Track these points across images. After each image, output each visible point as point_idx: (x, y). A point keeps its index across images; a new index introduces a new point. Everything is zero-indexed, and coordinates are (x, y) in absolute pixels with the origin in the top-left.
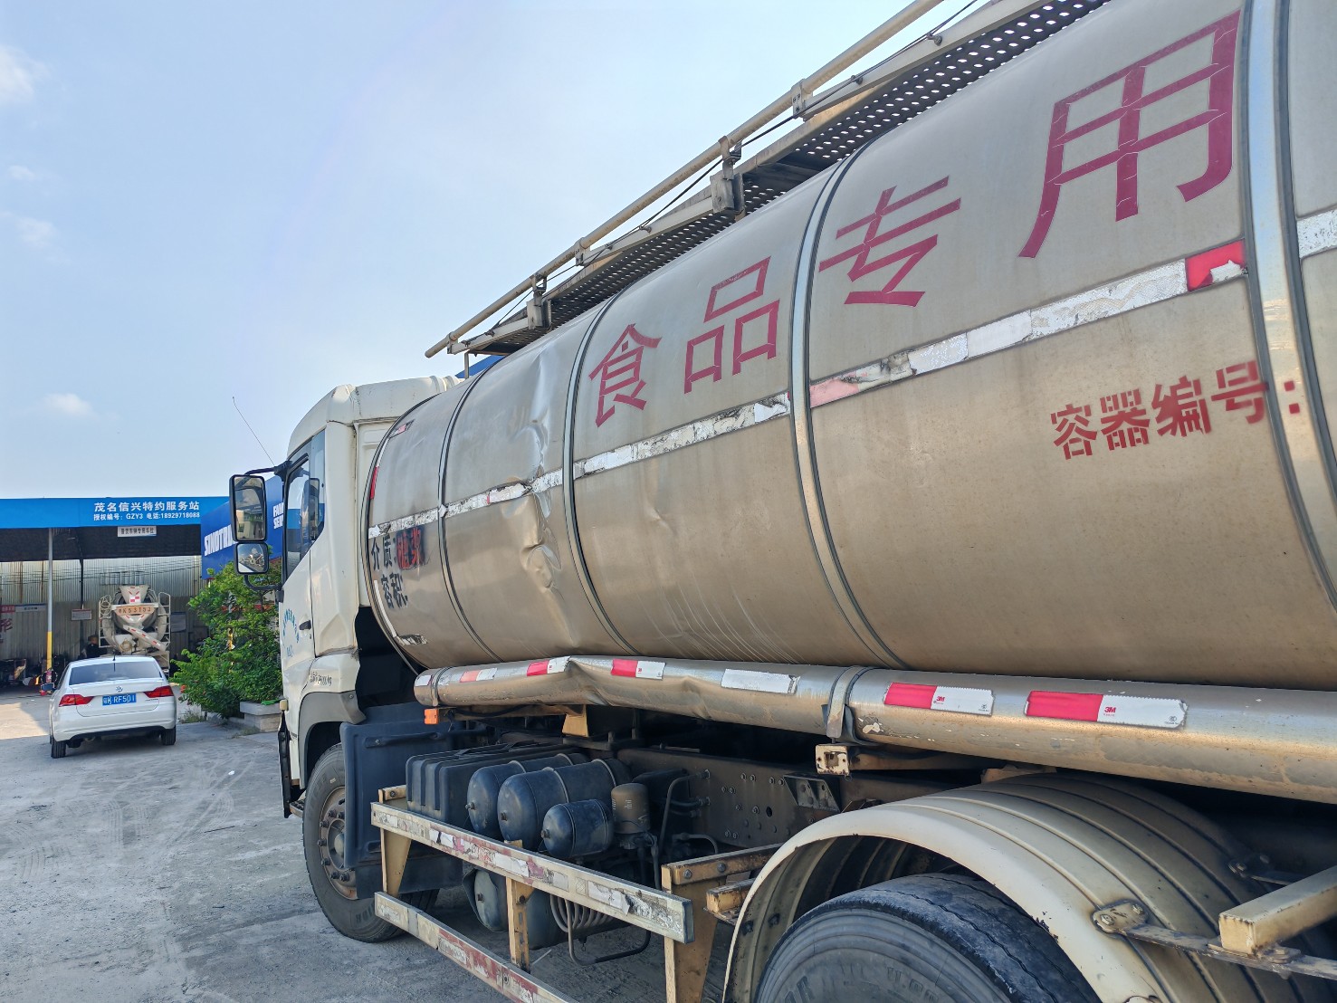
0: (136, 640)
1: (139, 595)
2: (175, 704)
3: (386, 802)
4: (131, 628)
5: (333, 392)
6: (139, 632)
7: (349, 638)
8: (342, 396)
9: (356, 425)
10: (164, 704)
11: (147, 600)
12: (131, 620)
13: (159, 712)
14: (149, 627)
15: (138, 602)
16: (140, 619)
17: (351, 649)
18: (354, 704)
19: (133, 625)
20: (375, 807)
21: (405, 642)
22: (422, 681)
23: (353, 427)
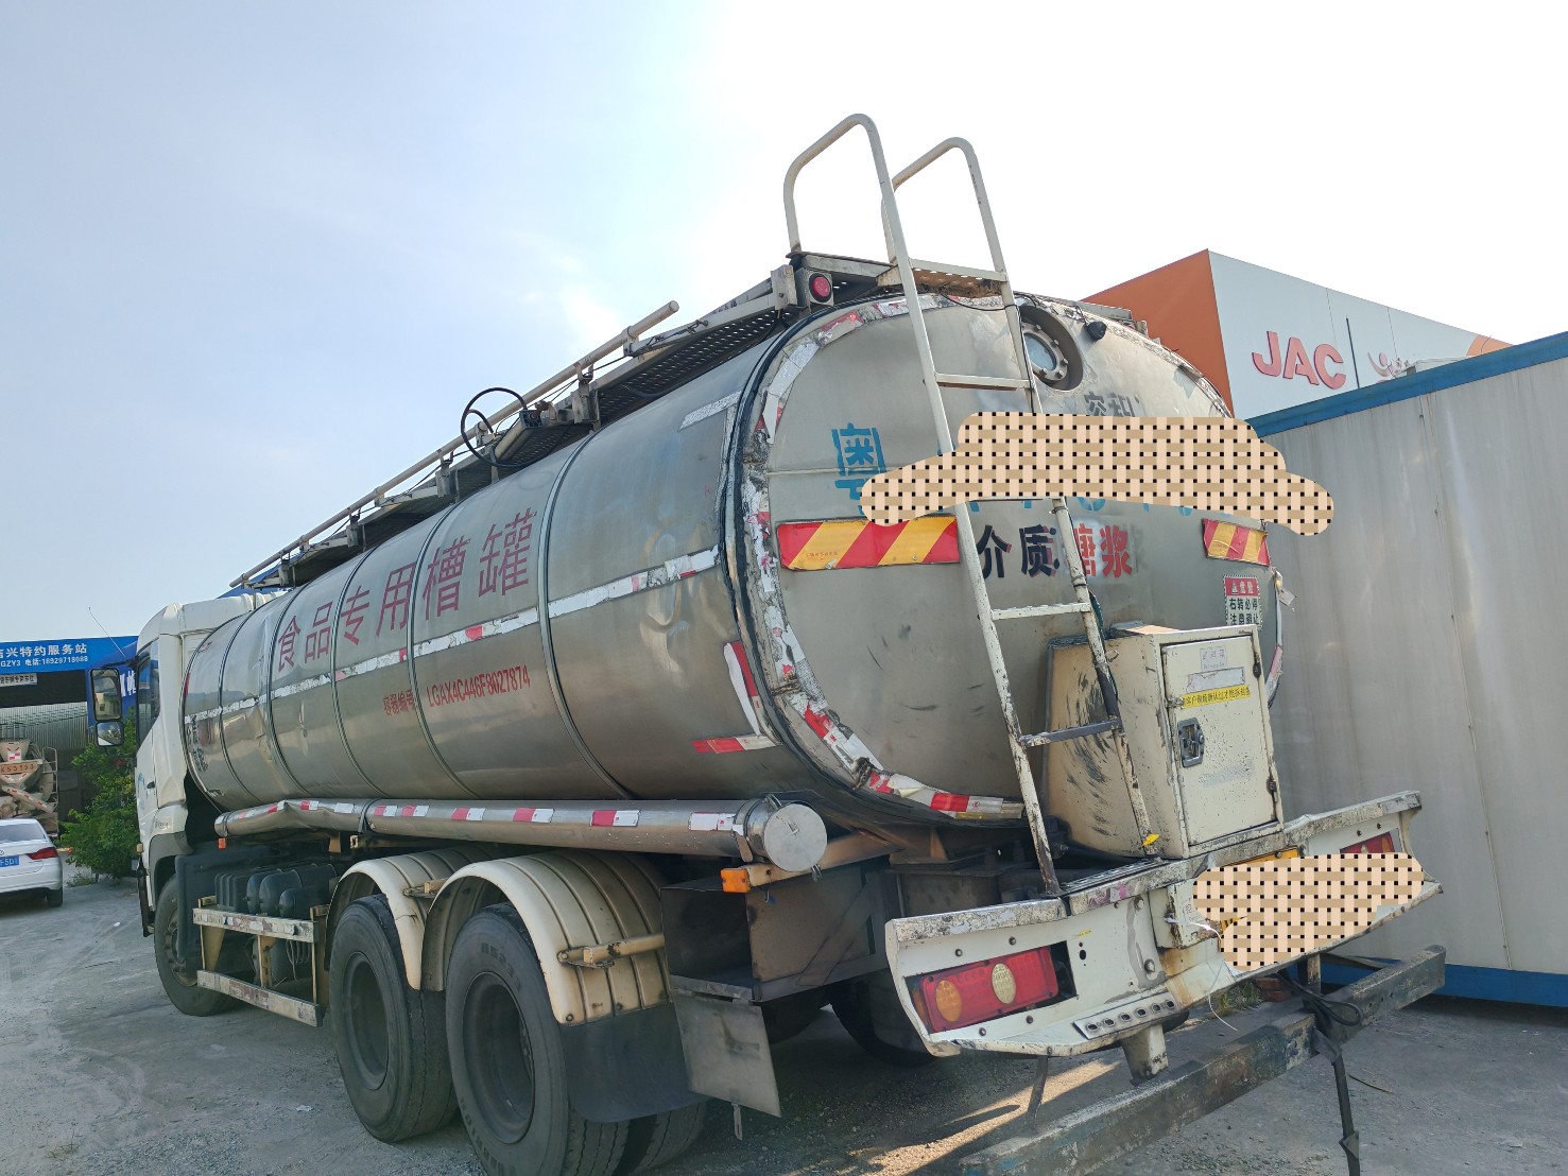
0: (18, 802)
1: (19, 751)
2: (60, 865)
3: (203, 907)
4: (11, 789)
5: (164, 611)
6: (21, 793)
7: (181, 794)
8: (171, 614)
9: (182, 636)
10: (49, 865)
11: (28, 756)
12: (11, 779)
13: (43, 874)
14: (32, 786)
15: (18, 759)
16: (21, 778)
17: (182, 801)
18: (184, 841)
19: (14, 785)
20: (196, 911)
21: (213, 795)
22: (219, 821)
23: (180, 638)
